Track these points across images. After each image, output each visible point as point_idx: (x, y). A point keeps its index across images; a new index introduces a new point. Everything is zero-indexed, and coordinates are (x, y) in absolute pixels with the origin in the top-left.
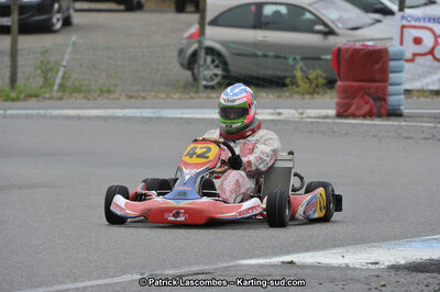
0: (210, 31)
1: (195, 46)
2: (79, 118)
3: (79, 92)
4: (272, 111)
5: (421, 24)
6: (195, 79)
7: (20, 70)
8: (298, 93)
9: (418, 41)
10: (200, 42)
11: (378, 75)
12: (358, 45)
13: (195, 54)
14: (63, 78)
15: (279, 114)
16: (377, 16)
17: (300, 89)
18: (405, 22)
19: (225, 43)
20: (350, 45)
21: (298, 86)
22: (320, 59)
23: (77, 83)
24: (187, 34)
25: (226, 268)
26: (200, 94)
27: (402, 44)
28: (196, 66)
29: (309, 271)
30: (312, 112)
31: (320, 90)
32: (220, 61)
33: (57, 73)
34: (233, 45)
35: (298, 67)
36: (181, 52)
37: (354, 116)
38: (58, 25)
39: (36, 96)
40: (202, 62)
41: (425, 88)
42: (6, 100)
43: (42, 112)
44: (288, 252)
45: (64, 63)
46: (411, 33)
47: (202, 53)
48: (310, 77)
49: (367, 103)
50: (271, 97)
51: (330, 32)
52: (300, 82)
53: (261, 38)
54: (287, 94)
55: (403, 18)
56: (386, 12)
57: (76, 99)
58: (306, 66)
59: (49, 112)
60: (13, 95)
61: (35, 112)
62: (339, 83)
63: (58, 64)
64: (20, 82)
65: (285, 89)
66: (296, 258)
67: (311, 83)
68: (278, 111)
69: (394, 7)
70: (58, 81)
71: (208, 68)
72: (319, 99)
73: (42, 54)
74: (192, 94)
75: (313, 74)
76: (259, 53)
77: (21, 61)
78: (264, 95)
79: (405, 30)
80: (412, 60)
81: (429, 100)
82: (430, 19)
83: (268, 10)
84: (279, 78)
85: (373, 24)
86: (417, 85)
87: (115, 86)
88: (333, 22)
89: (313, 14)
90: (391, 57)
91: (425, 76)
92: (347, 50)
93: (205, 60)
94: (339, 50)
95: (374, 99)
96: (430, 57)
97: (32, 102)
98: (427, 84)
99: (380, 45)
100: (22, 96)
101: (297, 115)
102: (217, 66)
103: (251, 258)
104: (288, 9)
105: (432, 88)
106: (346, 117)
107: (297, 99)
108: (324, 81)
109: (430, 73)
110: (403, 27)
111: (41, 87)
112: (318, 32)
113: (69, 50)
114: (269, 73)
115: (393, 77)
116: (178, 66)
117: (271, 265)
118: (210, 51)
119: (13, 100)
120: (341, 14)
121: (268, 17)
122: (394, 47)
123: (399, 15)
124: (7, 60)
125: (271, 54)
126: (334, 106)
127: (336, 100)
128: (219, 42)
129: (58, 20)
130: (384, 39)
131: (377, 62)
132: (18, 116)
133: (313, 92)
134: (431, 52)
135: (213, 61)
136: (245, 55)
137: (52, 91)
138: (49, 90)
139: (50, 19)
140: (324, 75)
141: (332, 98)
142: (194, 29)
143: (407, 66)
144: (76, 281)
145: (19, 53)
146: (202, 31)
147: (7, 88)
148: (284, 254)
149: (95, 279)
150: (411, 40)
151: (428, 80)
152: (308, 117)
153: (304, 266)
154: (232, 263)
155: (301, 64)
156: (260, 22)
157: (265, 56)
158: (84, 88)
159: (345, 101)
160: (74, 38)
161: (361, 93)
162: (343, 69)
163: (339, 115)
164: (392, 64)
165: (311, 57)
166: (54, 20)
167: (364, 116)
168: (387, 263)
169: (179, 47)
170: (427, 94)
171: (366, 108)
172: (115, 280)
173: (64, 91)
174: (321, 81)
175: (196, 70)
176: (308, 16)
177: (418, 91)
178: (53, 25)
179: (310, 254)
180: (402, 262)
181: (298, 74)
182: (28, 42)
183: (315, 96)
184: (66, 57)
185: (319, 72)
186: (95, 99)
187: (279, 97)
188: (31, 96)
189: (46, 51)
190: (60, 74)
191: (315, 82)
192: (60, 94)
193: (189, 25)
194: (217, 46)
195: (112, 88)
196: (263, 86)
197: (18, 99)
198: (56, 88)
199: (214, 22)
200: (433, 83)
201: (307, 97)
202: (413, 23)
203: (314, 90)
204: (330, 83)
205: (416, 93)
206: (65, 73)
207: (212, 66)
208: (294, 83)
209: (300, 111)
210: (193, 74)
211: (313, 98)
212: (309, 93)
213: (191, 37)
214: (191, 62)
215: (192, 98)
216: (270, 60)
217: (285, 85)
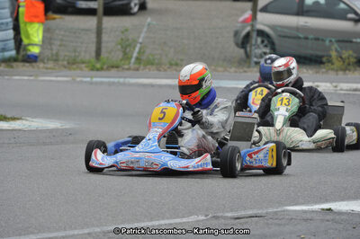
0: (261, 16)
1: (248, 29)
2: (152, 86)
3: (152, 64)
4: (311, 84)
6: (248, 56)
7: (103, 45)
8: (332, 69)
10: (252, 26)
13: (248, 36)
14: (139, 53)
17: (335, 66)
19: (273, 27)
21: (333, 64)
22: (351, 42)
23: (151, 57)
24: (241, 19)
25: (276, 213)
26: (251, 69)
28: (248, 46)
29: (344, 217)
30: (345, 86)
31: (351, 67)
32: (269, 42)
33: (134, 48)
34: (279, 29)
35: (333, 48)
36: (236, 33)
38: (136, 9)
39: (117, 67)
40: (253, 42)
42: (92, 70)
43: (121, 80)
44: (327, 201)
45: (140, 40)
47: (254, 34)
50: (310, 72)
52: (334, 60)
53: (302, 24)
54: (324, 70)
57: (150, 70)
58: (341, 48)
59: (128, 80)
60: (98, 66)
61: (116, 80)
63: (135, 41)
64: (104, 55)
65: (322, 66)
66: (336, 206)
67: (344, 62)
68: (316, 84)
70: (135, 55)
71: (258, 47)
72: (350, 75)
73: (122, 32)
74: (245, 69)
75: (345, 55)
76: (301, 36)
77: (105, 38)
78: (305, 71)
84: (317, 56)
87: (182, 60)
89: (348, 5)
93: (256, 41)
97: (113, 71)
100: (105, 67)
101: (332, 88)
102: (266, 46)
103: (296, 204)
107: (332, 75)
108: (355, 60)
111: (121, 60)
112: (350, 20)
113: (145, 29)
116: (233, 45)
117: (313, 212)
118: (261, 33)
119: (98, 70)
121: (309, 6)
124: (93, 37)
125: (311, 36)
128: (269, 26)
129: (135, 5)
132: (102, 83)
133: (345, 70)
135: (263, 42)
136: (289, 37)
137: (130, 63)
138: (127, 62)
139: (129, 4)
140: (355, 55)
142: (248, 14)
144: (151, 220)
145: (104, 31)
146: (254, 17)
147: (93, 60)
148: (324, 202)
149: (168, 218)
152: (341, 90)
153: (340, 213)
154: (279, 209)
155: (336, 45)
156: (302, 11)
157: (306, 38)
158: (156, 61)
160: (149, 20)
165: (344, 40)
166: (132, 5)
169: (235, 29)
172: (184, 220)
173: (140, 63)
174: (353, 60)
175: (248, 49)
176: (342, 6)
178: (131, 8)
179: (345, 203)
181: (334, 54)
182: (110, 22)
183: (347, 72)
184: (142, 35)
185: (351, 52)
186: (165, 70)
187: (317, 72)
188: (113, 67)
189: (126, 30)
190: (137, 49)
191: (347, 61)
192: (137, 66)
193: (244, 11)
194: (267, 29)
195: (179, 62)
197: (102, 69)
198: (133, 60)
199: (265, 10)
201: (341, 73)
203: (347, 67)
204: (359, 62)
206: (140, 49)
207: (261, 46)
208: (330, 61)
209: (334, 84)
210: (246, 52)
211: (345, 74)
212: (342, 70)
213: (245, 21)
214: (245, 42)
215: (245, 72)
216: (310, 41)
217: (322, 63)
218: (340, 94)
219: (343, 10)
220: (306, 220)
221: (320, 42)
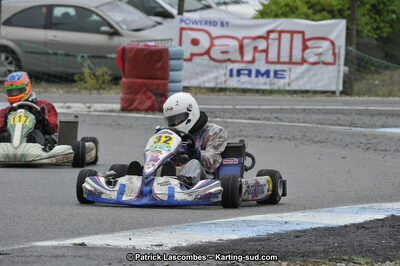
0: (4, 30)
4: (62, 105)
5: (199, 27)
8: (86, 88)
9: (195, 42)
11: (159, 73)
12: (141, 45)
15: (69, 108)
16: (158, 19)
17: (86, 85)
18: (183, 25)
19: (18, 42)
20: (134, 45)
21: (85, 82)
22: (106, 57)
25: (23, 250)
27: (180, 44)
29: (99, 252)
30: (99, 106)
31: (105, 86)
32: (14, 58)
34: (25, 44)
35: (86, 64)
37: (137, 110)
41: (202, 85)
44: (80, 235)
46: (189, 35)
48: (97, 74)
49: (149, 98)
50: (61, 92)
51: (115, 33)
52: (87, 79)
53: (51, 38)
54: (76, 89)
55: (182, 21)
56: (166, 15)
58: (94, 63)
62: (124, 80)
65: (74, 84)
66: (89, 240)
67: (98, 80)
68: (67, 105)
69: (174, 11)
71: (2, 65)
72: (105, 94)
75: (99, 71)
76: (50, 51)
78: (55, 90)
79: (184, 32)
80: (190, 60)
81: (205, 96)
82: (206, 23)
83: (58, 12)
84: (68, 74)
85: (154, 26)
86: (194, 83)
88: (117, 23)
89: (101, 17)
90: (172, 56)
91: (202, 74)
92: (131, 49)
94: (124, 49)
95: (155, 95)
96: (206, 57)
98: (204, 82)
99: (161, 45)
101: (85, 109)
102: (10, 63)
103: (45, 239)
104: (76, 11)
105: (208, 85)
106: (131, 111)
107: (85, 94)
108: (110, 78)
109: (206, 72)
110: (182, 29)
112: (104, 33)
114: (58, 69)
115: (173, 75)
117: (64, 247)
118: (5, 49)
120: (125, 16)
121: (57, 18)
122: (173, 47)
123: (178, 18)
125: (62, 52)
126: (119, 101)
127: (121, 95)
128: (12, 41)
130: (164, 40)
131: (159, 61)
133: (99, 89)
134: (208, 52)
135: (7, 58)
140: (110, 72)
141: (117, 93)
143: (186, 65)
148: (75, 237)
150: (189, 41)
151: (205, 78)
152: (95, 111)
153: (94, 248)
154: (27, 245)
155: (88, 62)
156: (50, 23)
157: (56, 54)
159: (130, 96)
161: (144, 90)
162: (127, 67)
163: (124, 109)
164: (172, 62)
165: (97, 55)
167: (147, 111)
168: (170, 246)
170: (204, 91)
171: (148, 103)
174: (107, 78)
176: (95, 17)
177: (196, 88)
179: (96, 237)
180: (184, 244)
181: (86, 71)
183: (102, 91)
185: (105, 69)
187: (68, 92)
191: (101, 79)
194: (11, 45)
196: (54, 82)
199: (8, 23)
200: (209, 81)
201: (94, 92)
202: (191, 26)
203: (101, 86)
204: (116, 80)
205: (194, 90)
207: (5, 63)
208: (82, 79)
209: (87, 105)
211: (99, 93)
212: (95, 89)
216: (60, 58)
217: (74, 81)
218: (94, 116)
219: (96, 22)
220: (56, 257)
221: (71, 58)
